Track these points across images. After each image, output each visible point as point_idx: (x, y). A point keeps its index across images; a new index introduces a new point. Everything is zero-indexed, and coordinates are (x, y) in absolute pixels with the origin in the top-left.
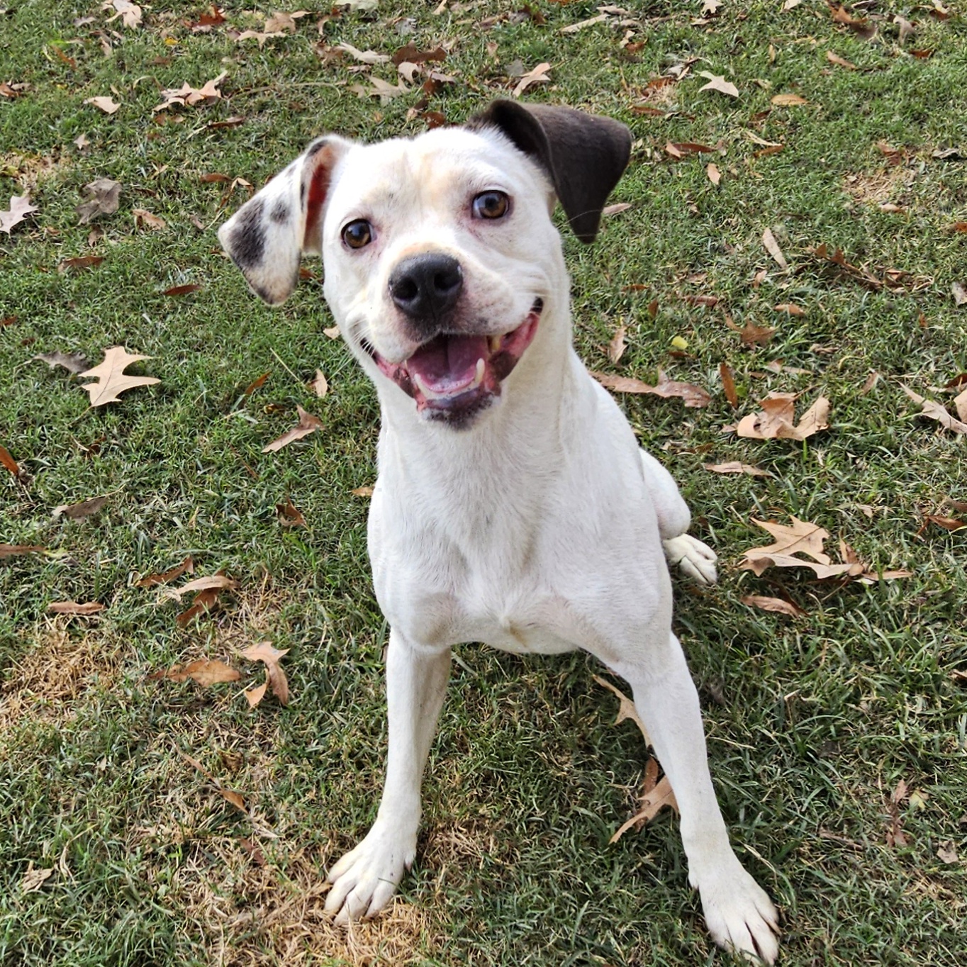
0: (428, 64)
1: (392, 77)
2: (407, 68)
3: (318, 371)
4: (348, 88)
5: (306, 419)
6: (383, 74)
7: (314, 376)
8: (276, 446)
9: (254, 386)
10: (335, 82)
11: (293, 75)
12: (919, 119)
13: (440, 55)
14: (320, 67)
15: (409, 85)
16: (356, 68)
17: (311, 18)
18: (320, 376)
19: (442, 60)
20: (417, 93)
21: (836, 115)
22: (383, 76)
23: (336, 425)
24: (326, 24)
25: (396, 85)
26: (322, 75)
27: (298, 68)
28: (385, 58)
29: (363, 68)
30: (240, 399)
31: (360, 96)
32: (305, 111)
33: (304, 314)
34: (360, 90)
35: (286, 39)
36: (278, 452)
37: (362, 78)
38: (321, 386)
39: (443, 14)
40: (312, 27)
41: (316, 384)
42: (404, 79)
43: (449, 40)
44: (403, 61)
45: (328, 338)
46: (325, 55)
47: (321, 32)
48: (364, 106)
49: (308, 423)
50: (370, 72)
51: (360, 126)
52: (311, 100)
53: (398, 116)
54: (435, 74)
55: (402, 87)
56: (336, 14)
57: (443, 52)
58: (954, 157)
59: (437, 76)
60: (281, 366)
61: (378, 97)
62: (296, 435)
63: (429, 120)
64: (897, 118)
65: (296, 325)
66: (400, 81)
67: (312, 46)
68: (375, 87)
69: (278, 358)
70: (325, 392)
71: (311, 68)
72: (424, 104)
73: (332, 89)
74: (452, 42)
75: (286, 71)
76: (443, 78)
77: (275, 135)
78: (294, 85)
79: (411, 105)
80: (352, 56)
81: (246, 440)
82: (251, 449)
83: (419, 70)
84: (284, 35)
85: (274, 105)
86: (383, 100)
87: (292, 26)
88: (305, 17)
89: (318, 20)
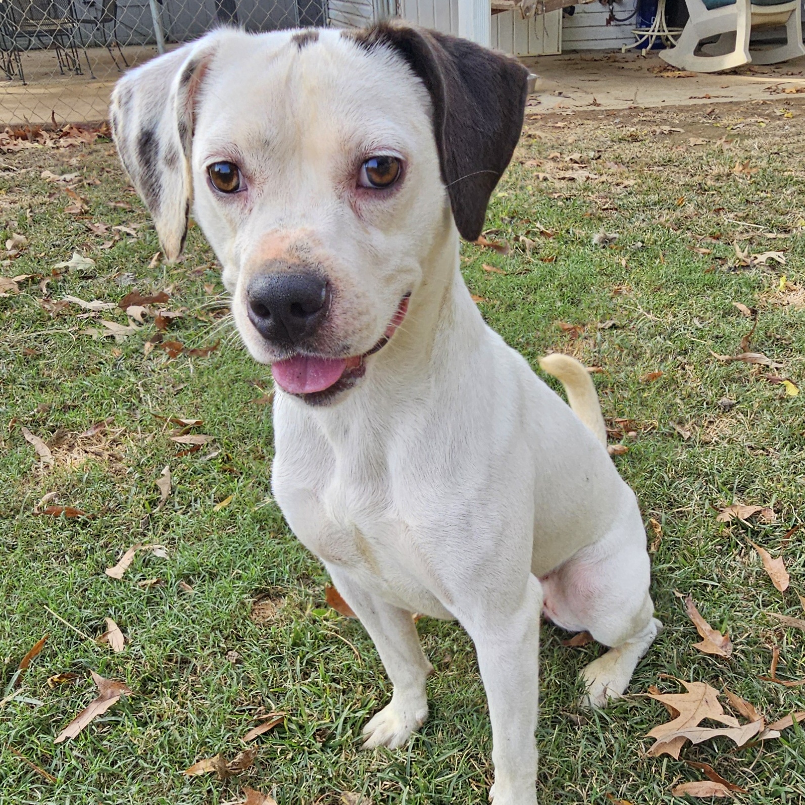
0: (154, 306)
1: (123, 320)
2: (135, 311)
3: (108, 620)
4: (81, 332)
5: (105, 687)
6: (113, 318)
7: (104, 628)
8: (73, 731)
9: (30, 657)
10: (66, 329)
11: (23, 328)
12: (574, 302)
13: (162, 298)
14: (50, 319)
15: (140, 324)
16: (86, 316)
17: (33, 280)
18: (112, 625)
19: (165, 302)
20: (151, 329)
21: (512, 307)
22: (114, 319)
23: (144, 682)
24: (48, 284)
25: (128, 325)
26: (53, 325)
27: (27, 320)
28: (111, 305)
29: (92, 314)
30: (15, 678)
31: (94, 338)
32: (41, 356)
33: (78, 556)
34: (94, 333)
35: (10, 298)
36: (77, 739)
37: (93, 322)
38: (115, 638)
39: (156, 267)
40: (35, 287)
41: (109, 637)
42: (134, 320)
43: (168, 286)
44: (129, 306)
45: (112, 580)
46: (53, 307)
47: (45, 291)
48: (101, 345)
49: (109, 691)
50: (100, 317)
51: (101, 363)
52: (46, 347)
53: (137, 351)
54: (163, 312)
55: (133, 326)
56: (56, 274)
57: (166, 295)
58: (614, 327)
59: (165, 314)
60: (61, 624)
61: (112, 337)
62: (96, 710)
63: (168, 350)
64: (559, 304)
65: (72, 570)
66: (130, 321)
67: (38, 302)
68: (107, 329)
69: (56, 615)
70: (122, 646)
71: (41, 320)
72: (158, 338)
73: (66, 335)
74: (172, 287)
75: (15, 325)
76: (171, 315)
77: (14, 381)
78: (26, 335)
79: (146, 341)
80: (79, 306)
81: (30, 733)
82: (39, 742)
83: (146, 311)
84: (7, 295)
85: (7, 354)
86: (117, 339)
87: (16, 287)
88: (27, 280)
89: (39, 282)
